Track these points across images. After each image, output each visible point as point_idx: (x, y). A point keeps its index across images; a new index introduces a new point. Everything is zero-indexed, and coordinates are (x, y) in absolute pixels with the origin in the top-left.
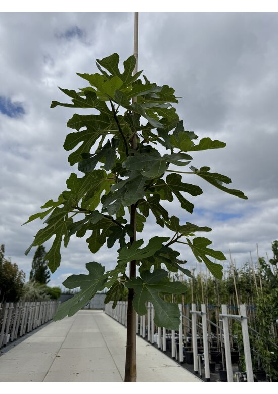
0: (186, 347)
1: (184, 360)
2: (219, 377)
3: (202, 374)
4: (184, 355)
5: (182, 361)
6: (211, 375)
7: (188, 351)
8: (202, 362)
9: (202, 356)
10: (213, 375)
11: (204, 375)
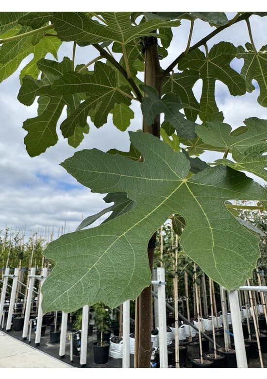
0: (16, 314)
1: (11, 327)
2: (49, 339)
3: (31, 339)
4: (12, 322)
5: (9, 328)
6: (41, 339)
7: (17, 318)
8: (34, 327)
9: (35, 321)
10: (43, 339)
11: (34, 340)
